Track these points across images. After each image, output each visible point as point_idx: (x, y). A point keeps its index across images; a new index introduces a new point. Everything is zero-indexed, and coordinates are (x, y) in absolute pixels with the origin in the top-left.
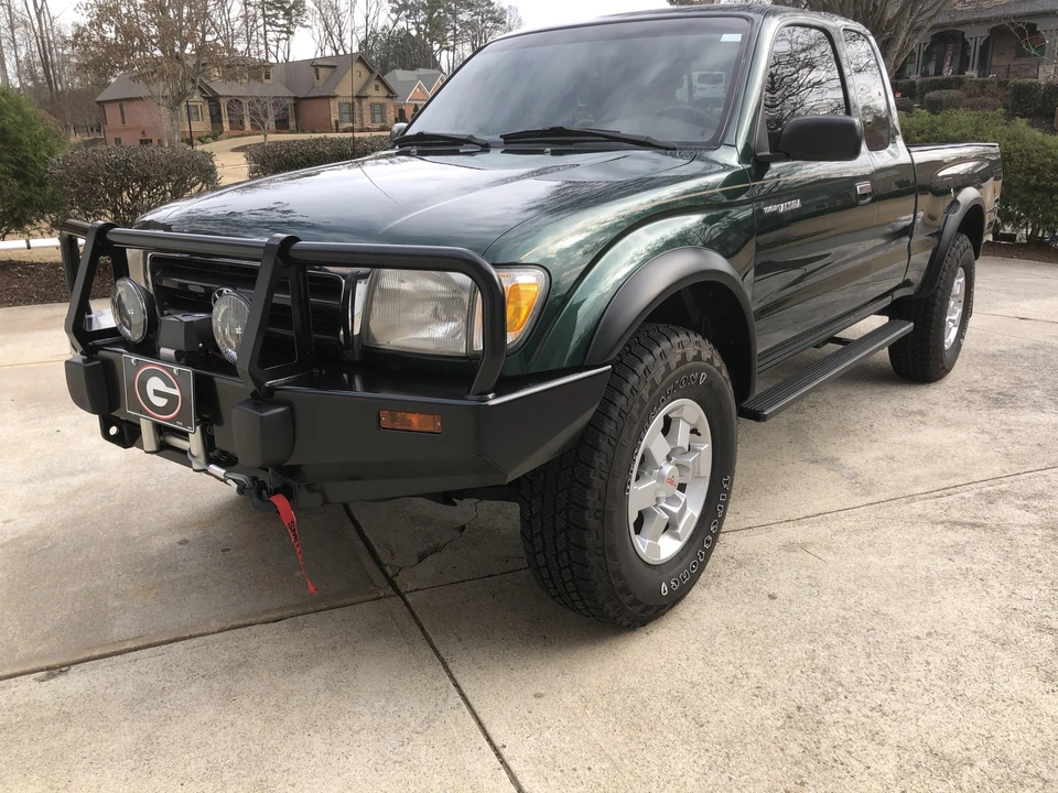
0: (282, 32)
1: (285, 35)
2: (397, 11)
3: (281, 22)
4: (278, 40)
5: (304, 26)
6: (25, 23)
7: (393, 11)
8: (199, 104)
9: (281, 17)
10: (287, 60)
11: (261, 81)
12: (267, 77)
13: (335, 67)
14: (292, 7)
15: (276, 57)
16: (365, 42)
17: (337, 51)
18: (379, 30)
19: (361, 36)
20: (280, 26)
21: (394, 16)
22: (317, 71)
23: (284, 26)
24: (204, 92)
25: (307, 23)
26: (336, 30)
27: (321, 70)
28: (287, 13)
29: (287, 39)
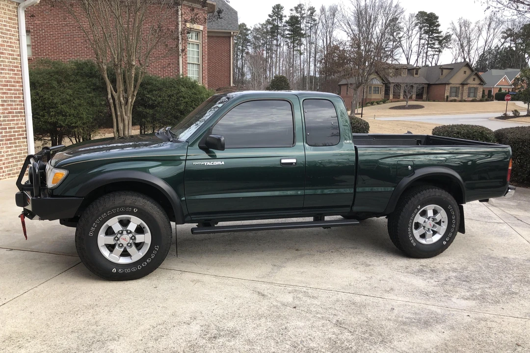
0: (436, 51)
1: (437, 53)
2: (505, 38)
3: (436, 46)
4: (434, 55)
5: (449, 48)
7: (503, 37)
9: (436, 44)
10: (436, 64)
11: (413, 75)
12: (417, 74)
13: (452, 69)
14: (444, 39)
15: (431, 63)
16: (483, 54)
17: (465, 59)
18: (493, 48)
19: (481, 52)
20: (435, 48)
21: (503, 40)
22: (442, 71)
23: (437, 48)
25: (451, 46)
26: (466, 49)
27: (444, 70)
28: (440, 43)
29: (438, 55)
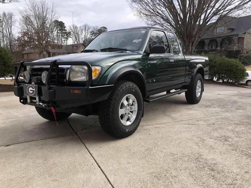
0: (65, 39)
1: (66, 39)
2: (92, 34)
3: (65, 36)
4: (64, 40)
5: (71, 38)
6: (6, 36)
7: (91, 34)
8: (46, 54)
9: (65, 35)
10: (66, 45)
11: (60, 49)
12: (62, 48)
13: (77, 46)
14: (68, 33)
15: (64, 44)
16: (84, 41)
17: (78, 43)
18: (88, 38)
19: (84, 40)
20: (65, 37)
21: (91, 35)
22: (73, 47)
23: (66, 37)
24: (47, 51)
25: (71, 37)
26: (78, 38)
27: (74, 47)
28: (67, 35)
29: (67, 40)
